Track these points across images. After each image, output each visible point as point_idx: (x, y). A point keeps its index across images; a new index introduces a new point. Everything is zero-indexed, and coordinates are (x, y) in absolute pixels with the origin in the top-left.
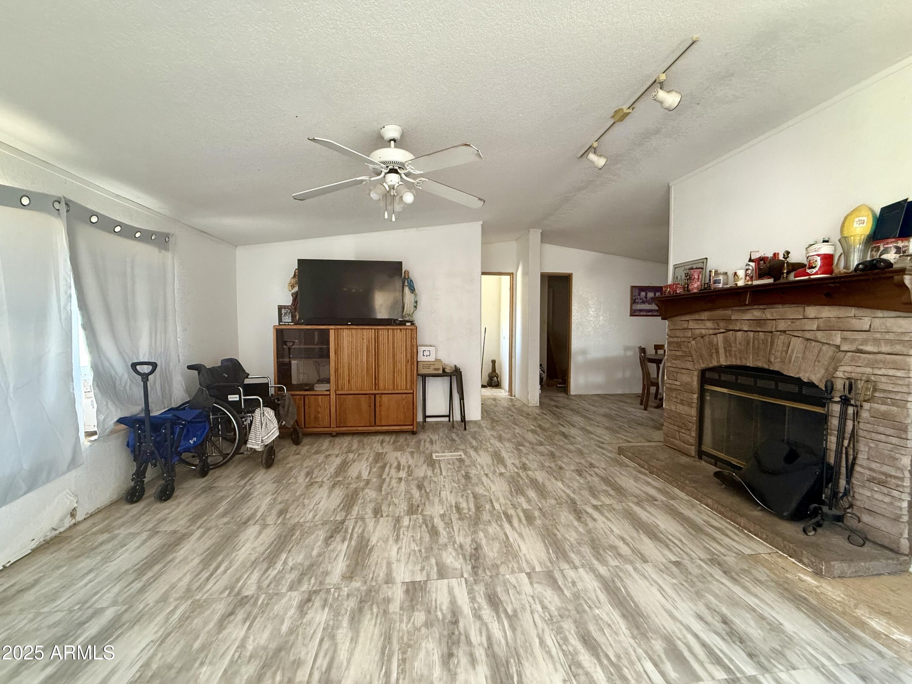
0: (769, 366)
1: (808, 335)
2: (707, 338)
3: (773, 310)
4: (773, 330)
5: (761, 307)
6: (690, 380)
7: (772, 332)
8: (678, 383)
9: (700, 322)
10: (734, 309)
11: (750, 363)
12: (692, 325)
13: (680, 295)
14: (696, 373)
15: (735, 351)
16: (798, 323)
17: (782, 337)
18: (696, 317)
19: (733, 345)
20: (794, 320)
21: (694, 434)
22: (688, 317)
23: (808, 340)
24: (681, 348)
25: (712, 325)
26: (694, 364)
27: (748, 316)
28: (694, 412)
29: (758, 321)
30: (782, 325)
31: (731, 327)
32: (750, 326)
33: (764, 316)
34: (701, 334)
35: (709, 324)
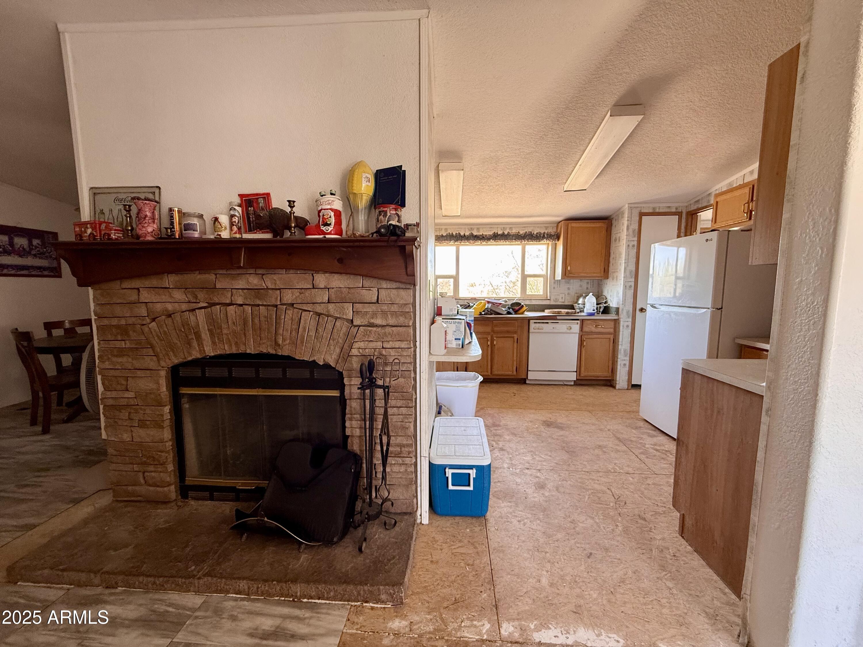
0: (276, 350)
1: (319, 309)
2: (177, 318)
3: (275, 277)
4: (279, 303)
5: (260, 271)
6: (154, 386)
7: (276, 306)
8: (131, 395)
9: (161, 291)
10: (221, 272)
11: (251, 349)
12: (145, 296)
13: (116, 243)
14: (163, 373)
15: (226, 334)
16: (307, 293)
17: (290, 312)
18: (154, 282)
19: (224, 326)
20: (303, 290)
21: (171, 467)
22: (136, 283)
23: (319, 315)
24: (129, 336)
25: (184, 296)
26: (159, 360)
27: (241, 284)
28: (167, 434)
29: (257, 292)
30: (289, 297)
31: (216, 300)
32: (246, 298)
33: (264, 285)
34: (167, 310)
35: (179, 295)
